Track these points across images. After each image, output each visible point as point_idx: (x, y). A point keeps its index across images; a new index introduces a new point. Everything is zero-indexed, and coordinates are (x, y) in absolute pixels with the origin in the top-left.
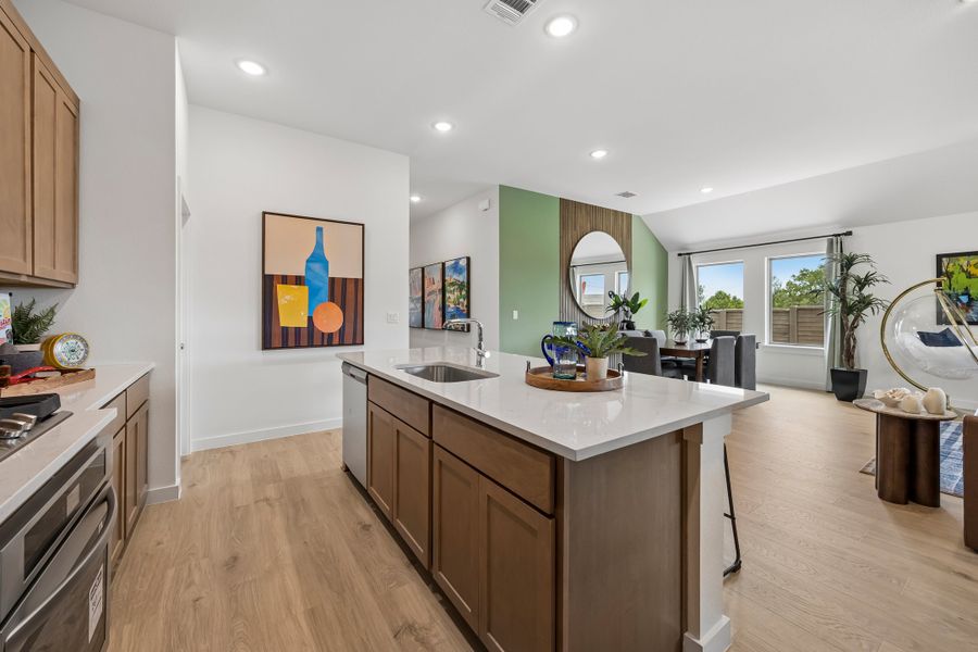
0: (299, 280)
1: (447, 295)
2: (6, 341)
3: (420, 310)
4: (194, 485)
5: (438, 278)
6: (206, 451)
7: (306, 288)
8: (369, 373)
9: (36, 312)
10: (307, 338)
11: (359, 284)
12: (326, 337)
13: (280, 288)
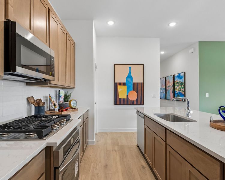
0: (124, 84)
1: (176, 87)
2: (63, 101)
3: (165, 93)
4: (98, 142)
5: (172, 81)
6: (101, 133)
7: (126, 86)
8: (145, 115)
9: (68, 94)
10: (126, 102)
11: (142, 84)
12: (132, 102)
13: (119, 87)
